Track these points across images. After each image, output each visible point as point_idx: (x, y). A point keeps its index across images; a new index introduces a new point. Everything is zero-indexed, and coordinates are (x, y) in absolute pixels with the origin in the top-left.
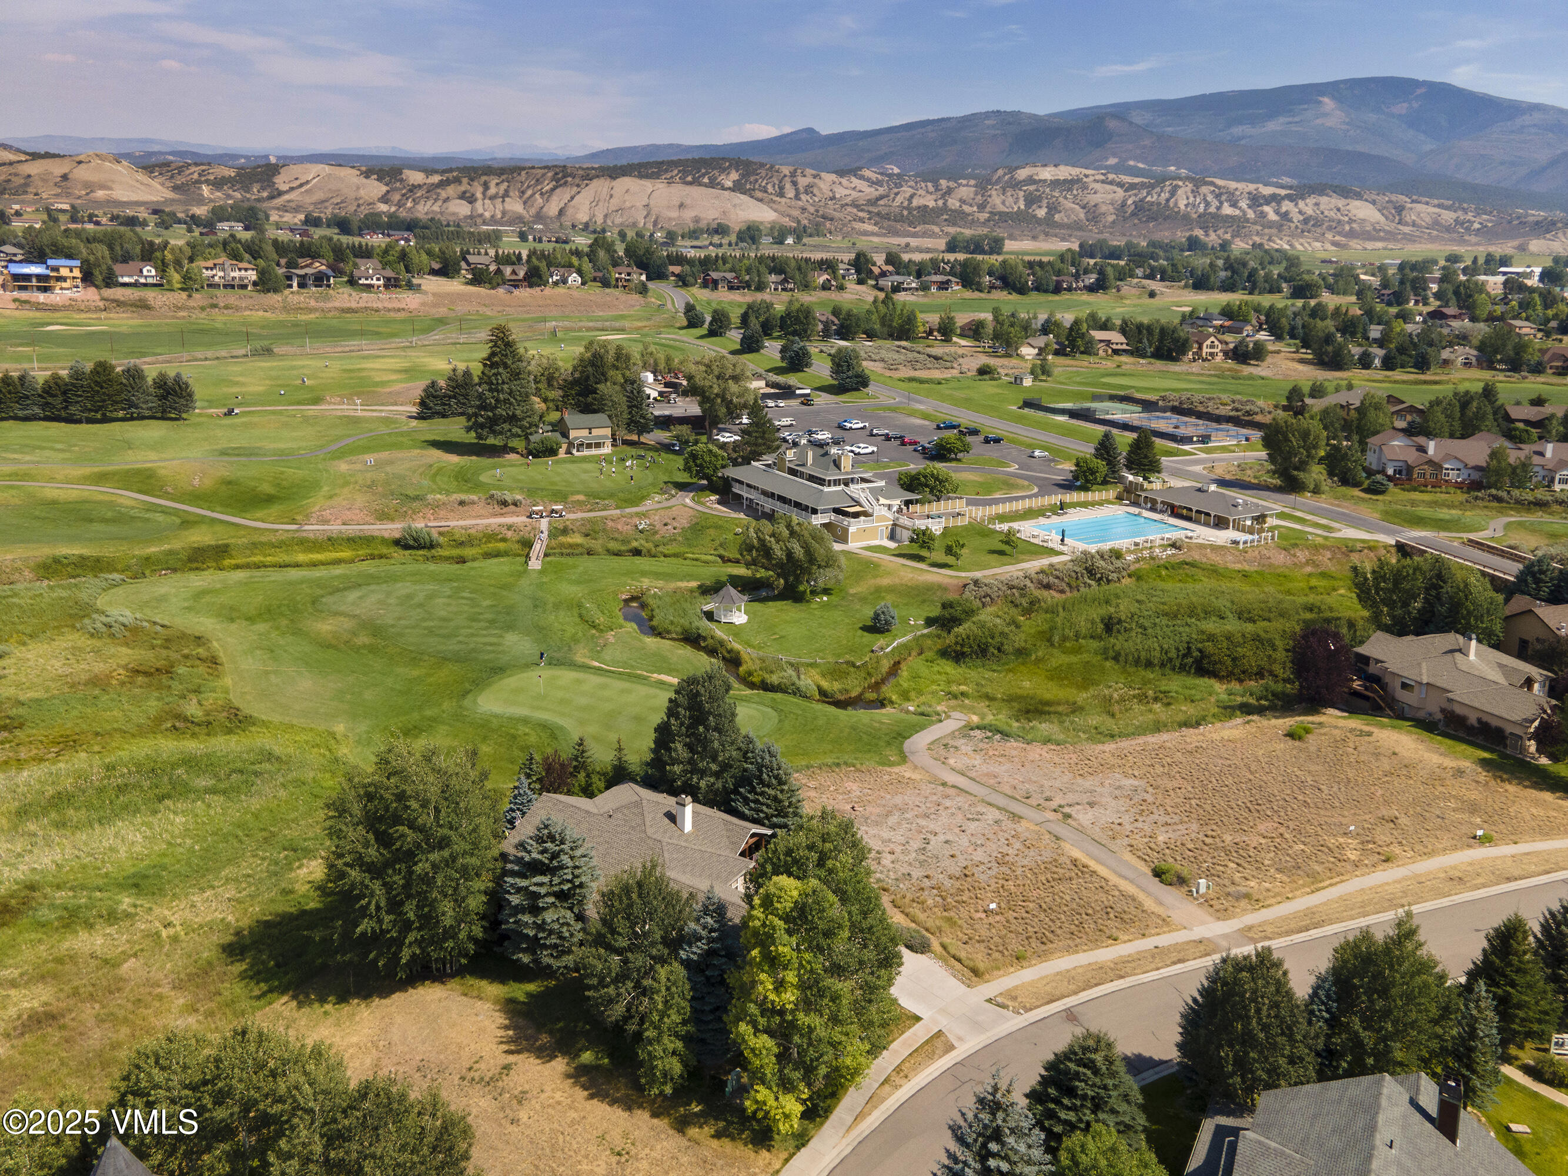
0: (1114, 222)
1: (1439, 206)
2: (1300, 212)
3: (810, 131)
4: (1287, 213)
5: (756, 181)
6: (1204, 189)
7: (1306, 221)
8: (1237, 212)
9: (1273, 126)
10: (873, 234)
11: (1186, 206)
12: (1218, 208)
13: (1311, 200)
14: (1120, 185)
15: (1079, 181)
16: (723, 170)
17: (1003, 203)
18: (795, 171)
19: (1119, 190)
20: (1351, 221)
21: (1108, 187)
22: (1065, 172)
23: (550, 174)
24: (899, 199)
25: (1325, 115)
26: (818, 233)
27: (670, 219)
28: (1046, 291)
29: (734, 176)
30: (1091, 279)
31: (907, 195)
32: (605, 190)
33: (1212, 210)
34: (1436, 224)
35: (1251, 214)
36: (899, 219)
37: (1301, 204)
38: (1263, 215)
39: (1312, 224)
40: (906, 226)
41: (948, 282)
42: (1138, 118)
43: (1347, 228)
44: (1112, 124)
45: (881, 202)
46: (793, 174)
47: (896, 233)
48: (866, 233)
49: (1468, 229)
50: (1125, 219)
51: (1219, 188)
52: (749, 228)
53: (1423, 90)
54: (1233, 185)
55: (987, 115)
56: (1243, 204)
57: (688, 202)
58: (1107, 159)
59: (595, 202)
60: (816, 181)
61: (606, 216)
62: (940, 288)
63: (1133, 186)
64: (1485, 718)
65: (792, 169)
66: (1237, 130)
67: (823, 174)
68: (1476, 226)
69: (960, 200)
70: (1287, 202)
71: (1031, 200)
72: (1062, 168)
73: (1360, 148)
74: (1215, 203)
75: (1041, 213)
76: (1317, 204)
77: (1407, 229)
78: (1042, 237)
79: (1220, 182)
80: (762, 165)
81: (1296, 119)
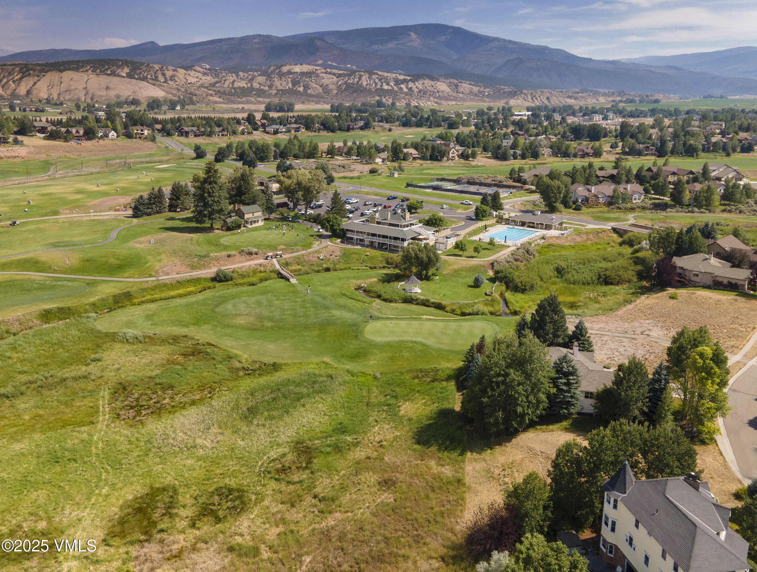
0: (336, 94)
1: (469, 84)
2: (417, 87)
3: (153, 43)
4: (411, 88)
5: (141, 73)
6: (374, 77)
7: (420, 92)
8: (390, 88)
9: (391, 45)
10: (220, 103)
11: (367, 85)
12: (381, 86)
13: (421, 82)
14: (334, 74)
15: (313, 73)
16: (119, 67)
17: (281, 84)
18: (162, 67)
19: (334, 77)
20: (438, 92)
21: (329, 76)
22: (306, 68)
23: (17, 69)
24: (227, 83)
25: (412, 41)
26: (192, 103)
27: (101, 96)
28: (343, 130)
29: (126, 70)
30: (361, 123)
31: (231, 81)
32: (57, 78)
33: (379, 87)
34: (471, 93)
35: (396, 88)
36: (230, 94)
37: (417, 83)
38: (401, 89)
39: (422, 93)
40: (236, 98)
41: (299, 128)
42: (330, 40)
43: (437, 95)
44: (318, 43)
45: (217, 85)
46: (161, 69)
47: (233, 102)
48: (216, 102)
49: (483, 95)
50: (342, 92)
51: (380, 76)
52: (154, 101)
53: (451, 30)
54: (386, 74)
55: (254, 37)
56: (392, 84)
57: (111, 86)
58: (318, 61)
59: (51, 86)
60: (176, 73)
61: (59, 95)
62: (296, 131)
63: (339, 76)
64: (731, 281)
65: (160, 66)
66: (375, 47)
67: (179, 69)
68: (487, 94)
69: (259, 83)
70: (410, 83)
71: (295, 83)
72: (304, 66)
73: (428, 57)
74: (379, 84)
75: (301, 89)
76: (423, 84)
77: (461, 95)
78: (306, 102)
79: (380, 73)
80: (142, 64)
81: (400, 42)
